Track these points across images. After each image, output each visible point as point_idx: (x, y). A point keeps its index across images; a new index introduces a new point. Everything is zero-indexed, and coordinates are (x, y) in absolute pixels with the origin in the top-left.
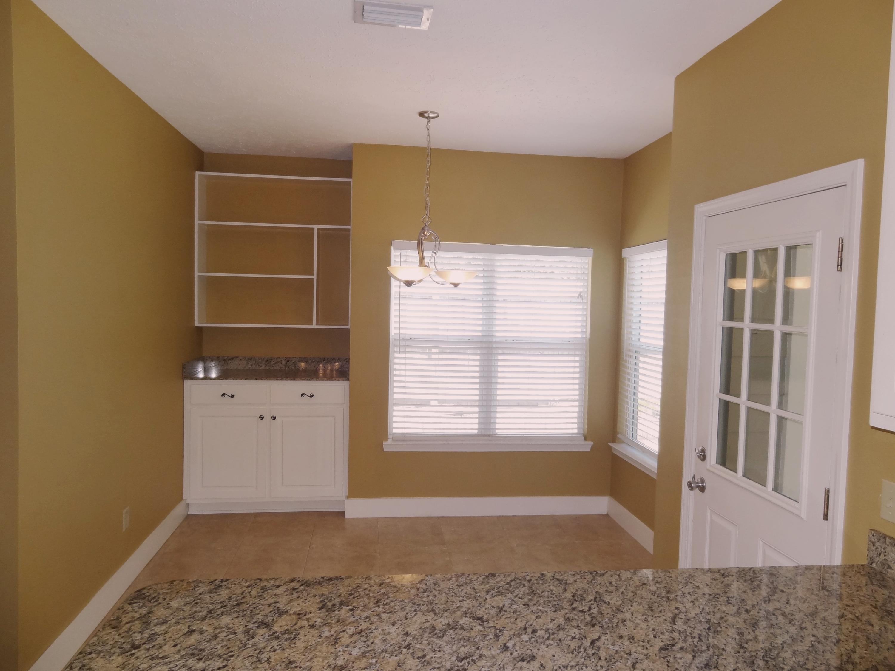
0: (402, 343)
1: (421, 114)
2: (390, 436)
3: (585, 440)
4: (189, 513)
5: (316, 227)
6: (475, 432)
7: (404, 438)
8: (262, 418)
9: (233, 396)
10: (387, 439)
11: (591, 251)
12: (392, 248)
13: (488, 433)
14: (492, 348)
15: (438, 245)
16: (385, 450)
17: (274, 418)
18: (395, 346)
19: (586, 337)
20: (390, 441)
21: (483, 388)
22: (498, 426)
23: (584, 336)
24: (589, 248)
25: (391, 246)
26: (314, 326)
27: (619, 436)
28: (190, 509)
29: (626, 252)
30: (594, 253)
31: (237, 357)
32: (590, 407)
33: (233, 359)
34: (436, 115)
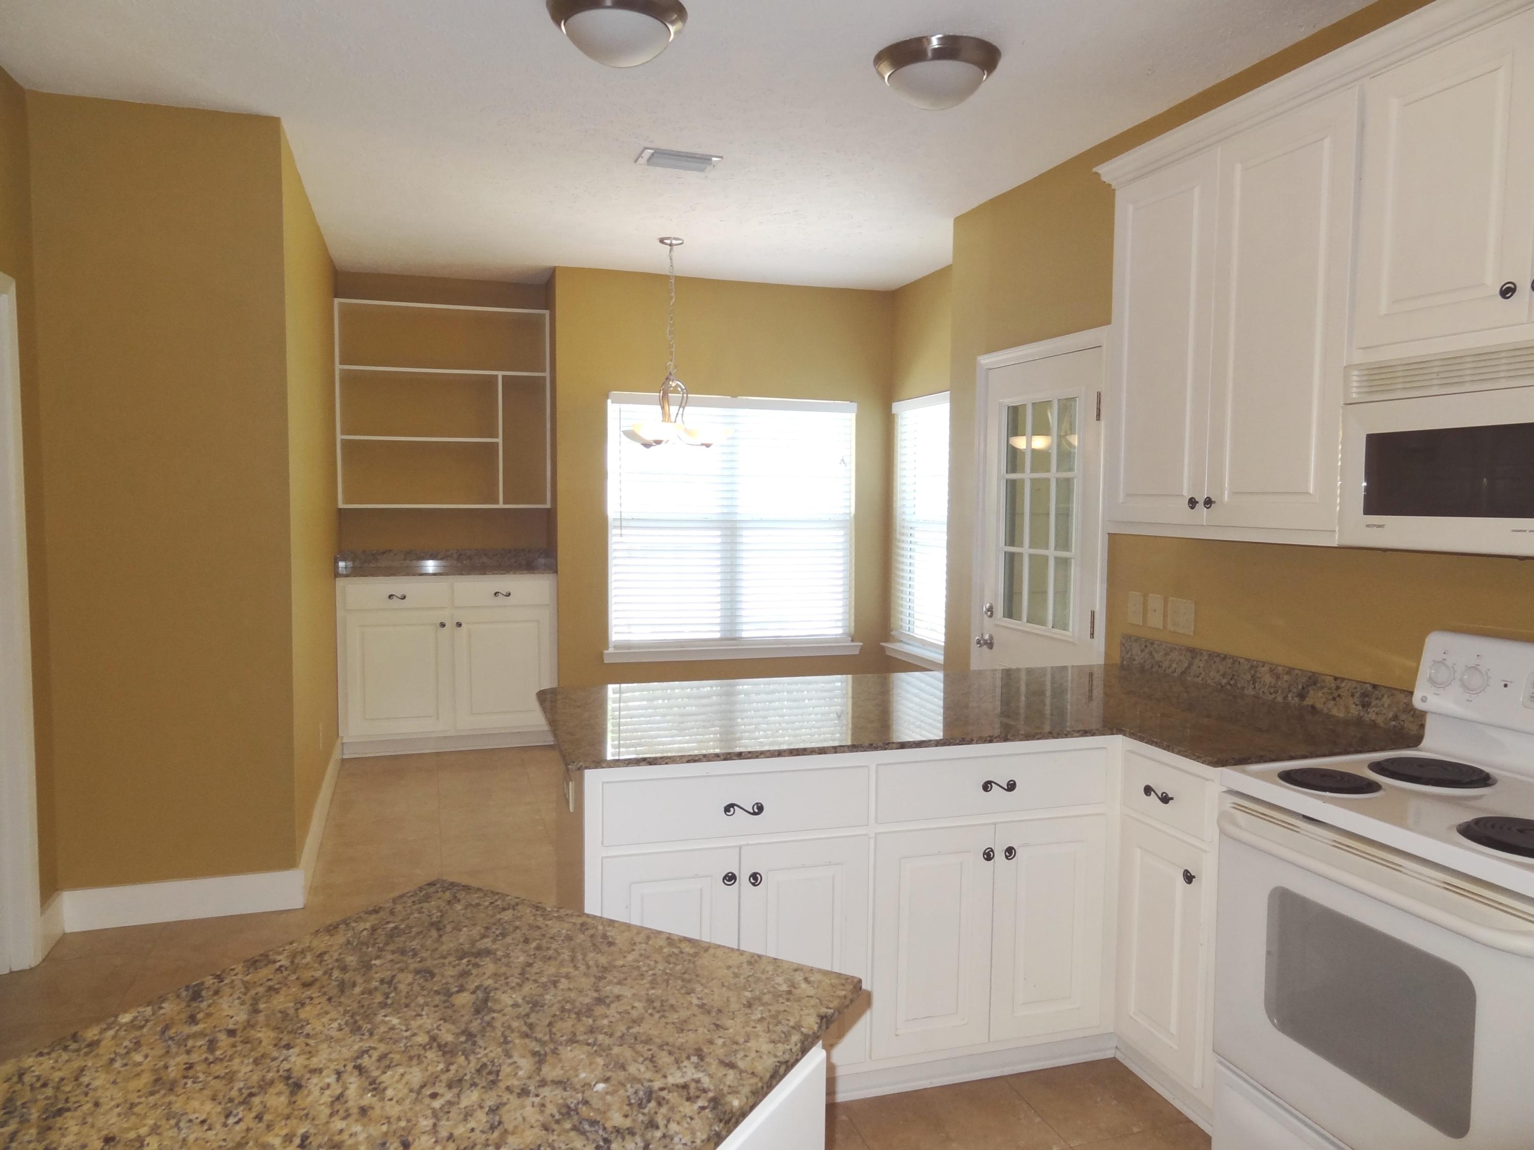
0: (624, 524)
1: (662, 241)
2: (611, 645)
3: (852, 641)
4: (345, 757)
5: (500, 374)
6: (717, 635)
7: (627, 646)
8: (443, 625)
9: (404, 598)
10: (607, 648)
11: (854, 405)
12: (609, 401)
13: (734, 636)
14: (736, 528)
15: (685, 399)
16: (606, 661)
17: (459, 625)
18: (615, 527)
19: (850, 513)
20: (611, 650)
21: (725, 580)
22: (744, 627)
23: (848, 511)
24: (851, 402)
25: (608, 398)
26: (501, 505)
27: (893, 633)
28: (345, 752)
29: (897, 407)
30: (859, 408)
31: (390, 551)
32: (858, 599)
33: (384, 553)
34: (681, 242)
